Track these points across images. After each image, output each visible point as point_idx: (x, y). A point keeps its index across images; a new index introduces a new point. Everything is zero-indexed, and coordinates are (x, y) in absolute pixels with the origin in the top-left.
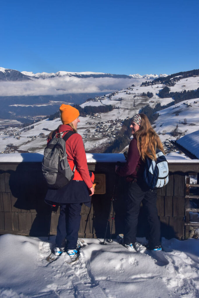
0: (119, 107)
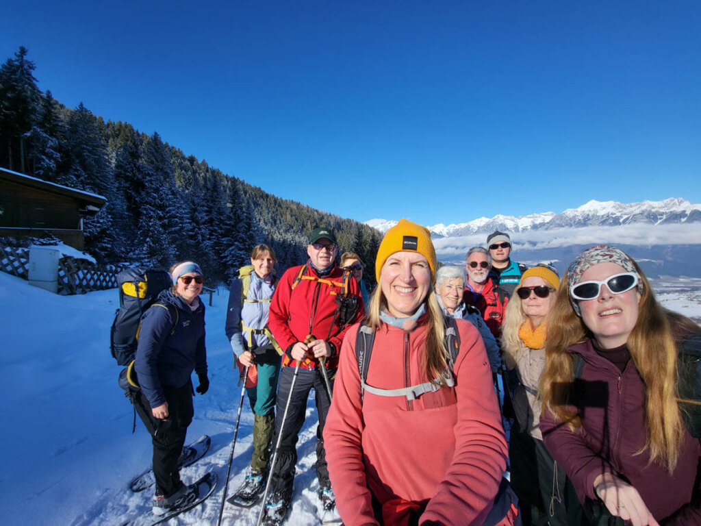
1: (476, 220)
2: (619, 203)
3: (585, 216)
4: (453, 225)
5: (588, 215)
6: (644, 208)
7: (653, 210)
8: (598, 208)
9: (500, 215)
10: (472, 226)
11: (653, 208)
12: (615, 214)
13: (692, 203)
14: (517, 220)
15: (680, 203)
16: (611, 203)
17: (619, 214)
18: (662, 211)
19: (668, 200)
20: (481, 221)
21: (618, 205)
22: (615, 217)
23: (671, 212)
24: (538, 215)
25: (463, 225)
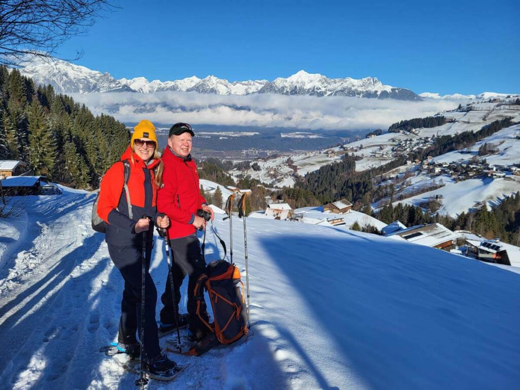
0: (455, 119)
1: (186, 79)
2: (325, 77)
3: (293, 88)
4: (158, 81)
5: (296, 87)
6: (345, 85)
7: (353, 88)
8: (306, 80)
9: (212, 77)
10: (180, 86)
11: (353, 86)
12: (320, 89)
13: (383, 84)
14: (231, 86)
15: (375, 82)
16: (318, 76)
17: (323, 89)
18: (360, 89)
19: (366, 79)
20: (192, 81)
21: (324, 79)
22: (320, 92)
23: (367, 91)
24: (252, 83)
25: (170, 84)
